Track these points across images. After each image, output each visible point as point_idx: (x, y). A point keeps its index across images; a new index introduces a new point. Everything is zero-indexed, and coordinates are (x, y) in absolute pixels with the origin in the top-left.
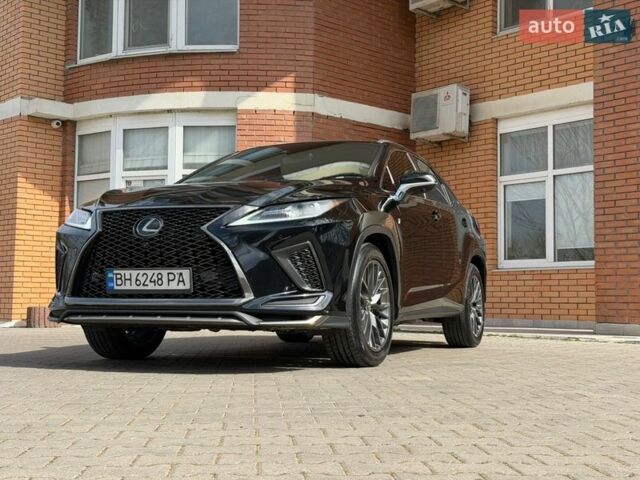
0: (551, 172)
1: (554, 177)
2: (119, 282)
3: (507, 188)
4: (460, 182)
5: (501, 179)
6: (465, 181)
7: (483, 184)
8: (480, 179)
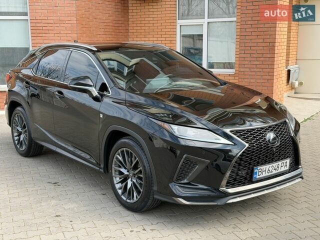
0: (206, 20)
1: (208, 23)
2: (260, 173)
3: (182, 27)
4: (156, 22)
5: (179, 21)
6: (159, 22)
7: (169, 24)
8: (167, 21)
